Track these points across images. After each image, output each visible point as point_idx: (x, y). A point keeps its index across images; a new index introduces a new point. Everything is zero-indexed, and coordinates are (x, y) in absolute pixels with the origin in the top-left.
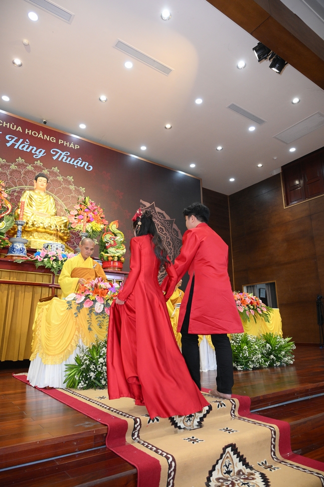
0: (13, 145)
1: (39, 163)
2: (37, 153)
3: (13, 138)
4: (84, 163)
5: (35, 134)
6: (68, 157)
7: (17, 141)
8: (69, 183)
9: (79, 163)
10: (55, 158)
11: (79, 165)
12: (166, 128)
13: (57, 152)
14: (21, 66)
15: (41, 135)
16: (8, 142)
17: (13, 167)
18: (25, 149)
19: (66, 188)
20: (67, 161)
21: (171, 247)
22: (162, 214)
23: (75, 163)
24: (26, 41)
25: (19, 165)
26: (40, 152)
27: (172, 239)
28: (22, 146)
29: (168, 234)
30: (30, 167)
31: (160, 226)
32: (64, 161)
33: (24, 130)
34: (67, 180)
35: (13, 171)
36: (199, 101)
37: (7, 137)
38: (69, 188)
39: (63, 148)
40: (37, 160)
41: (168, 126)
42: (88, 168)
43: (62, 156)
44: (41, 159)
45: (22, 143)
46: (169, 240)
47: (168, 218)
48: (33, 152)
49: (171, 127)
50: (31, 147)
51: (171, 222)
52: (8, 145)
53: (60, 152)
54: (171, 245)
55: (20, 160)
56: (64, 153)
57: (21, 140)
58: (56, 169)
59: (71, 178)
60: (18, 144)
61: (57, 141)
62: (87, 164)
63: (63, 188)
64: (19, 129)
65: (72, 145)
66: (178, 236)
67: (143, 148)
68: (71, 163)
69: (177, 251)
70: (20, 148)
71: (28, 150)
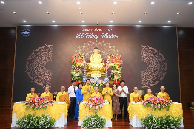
0: (88, 36)
1: (97, 41)
2: (96, 37)
3: (87, 34)
4: (114, 36)
5: (95, 30)
6: (107, 35)
7: (89, 35)
8: (109, 45)
9: (112, 36)
10: (102, 37)
11: (112, 37)
12: (144, 14)
13: (103, 35)
14: (82, 13)
15: (97, 30)
16: (86, 36)
17: (89, 45)
18: (92, 37)
19: (107, 48)
20: (107, 37)
21: (158, 64)
22: (153, 49)
23: (110, 37)
24: (80, 8)
25: (90, 44)
26: (97, 37)
27: (159, 61)
28: (91, 36)
29: (156, 59)
30: (94, 43)
31: (152, 55)
32: (106, 37)
33: (91, 30)
34: (108, 45)
35: (89, 46)
36: (153, 3)
37: (86, 35)
38: (109, 48)
39: (105, 32)
40: (96, 40)
41: (146, 13)
42: (116, 37)
43: (105, 35)
44: (98, 39)
45: (91, 35)
46: (157, 61)
47: (156, 51)
48: (95, 37)
49: (147, 13)
50: (94, 36)
51: (158, 53)
52: (86, 37)
53: (104, 34)
54: (158, 63)
55: (91, 42)
56: (106, 34)
57: (90, 34)
58: (103, 41)
59: (109, 44)
60: (89, 36)
61: (103, 30)
62: (115, 36)
63: (106, 48)
64: (89, 30)
65: (109, 30)
66: (162, 58)
67: (140, 22)
68: (109, 37)
69: (162, 66)
70: (90, 37)
71: (93, 37)
